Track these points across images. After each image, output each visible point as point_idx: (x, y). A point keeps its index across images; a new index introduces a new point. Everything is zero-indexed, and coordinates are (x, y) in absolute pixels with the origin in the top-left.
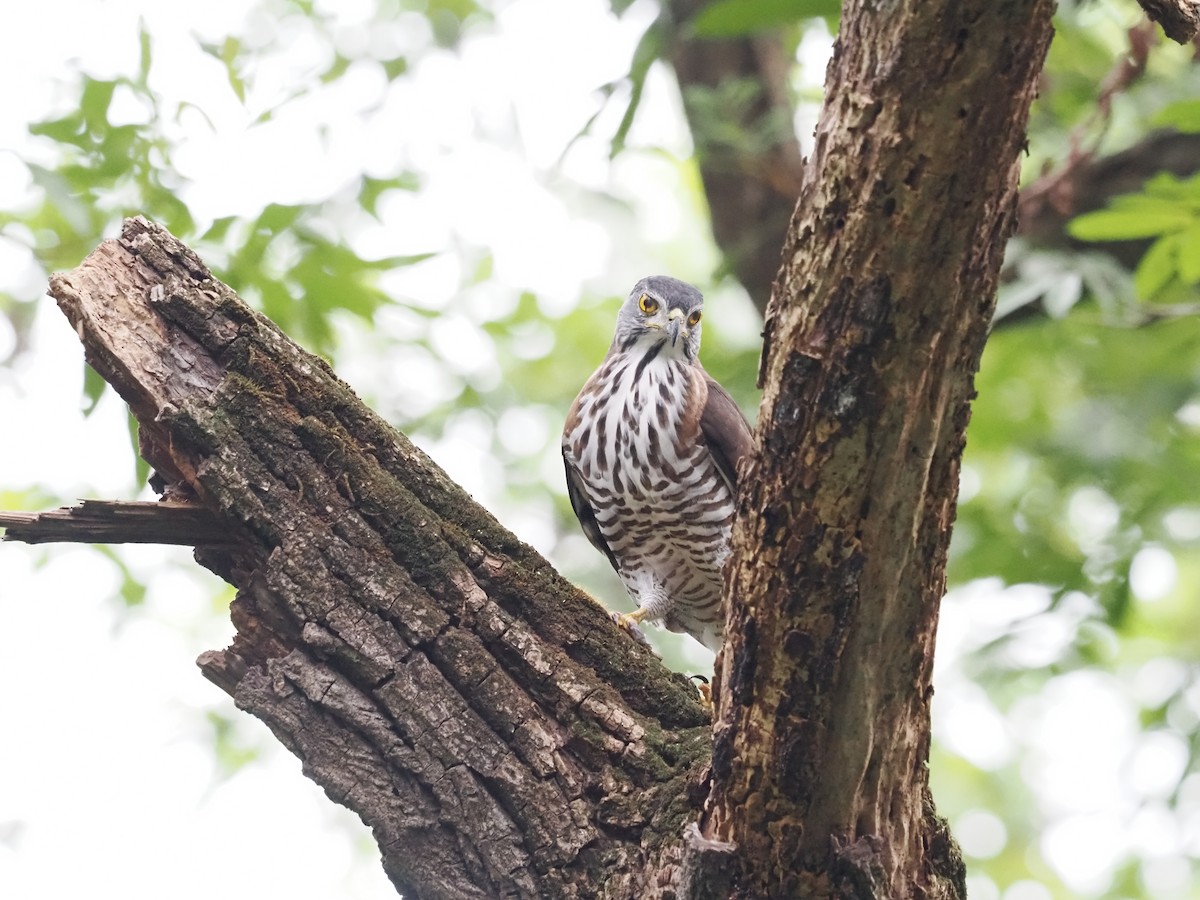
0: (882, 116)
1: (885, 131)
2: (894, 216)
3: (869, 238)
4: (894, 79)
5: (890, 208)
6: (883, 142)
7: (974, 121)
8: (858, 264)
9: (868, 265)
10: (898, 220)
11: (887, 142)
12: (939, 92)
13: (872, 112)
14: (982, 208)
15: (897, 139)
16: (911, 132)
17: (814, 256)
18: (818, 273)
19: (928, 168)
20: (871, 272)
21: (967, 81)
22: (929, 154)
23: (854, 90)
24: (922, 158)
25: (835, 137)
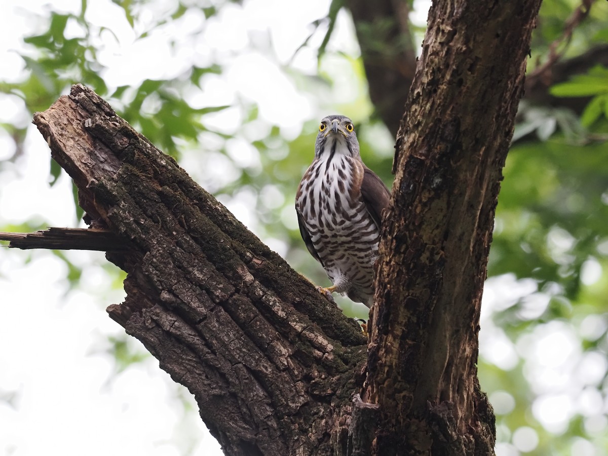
0: (457, 36)
1: (458, 44)
2: (462, 87)
3: (450, 98)
4: (463, 18)
5: (461, 83)
6: (457, 49)
7: (503, 39)
8: (443, 112)
9: (449, 112)
10: (464, 89)
11: (459, 49)
12: (485, 25)
13: (451, 35)
14: (506, 84)
15: (464, 49)
16: (471, 45)
17: (421, 107)
18: (423, 116)
19: (480, 63)
20: (450, 115)
21: (500, 19)
22: (480, 56)
23: (442, 23)
24: (477, 58)
25: (432, 47)
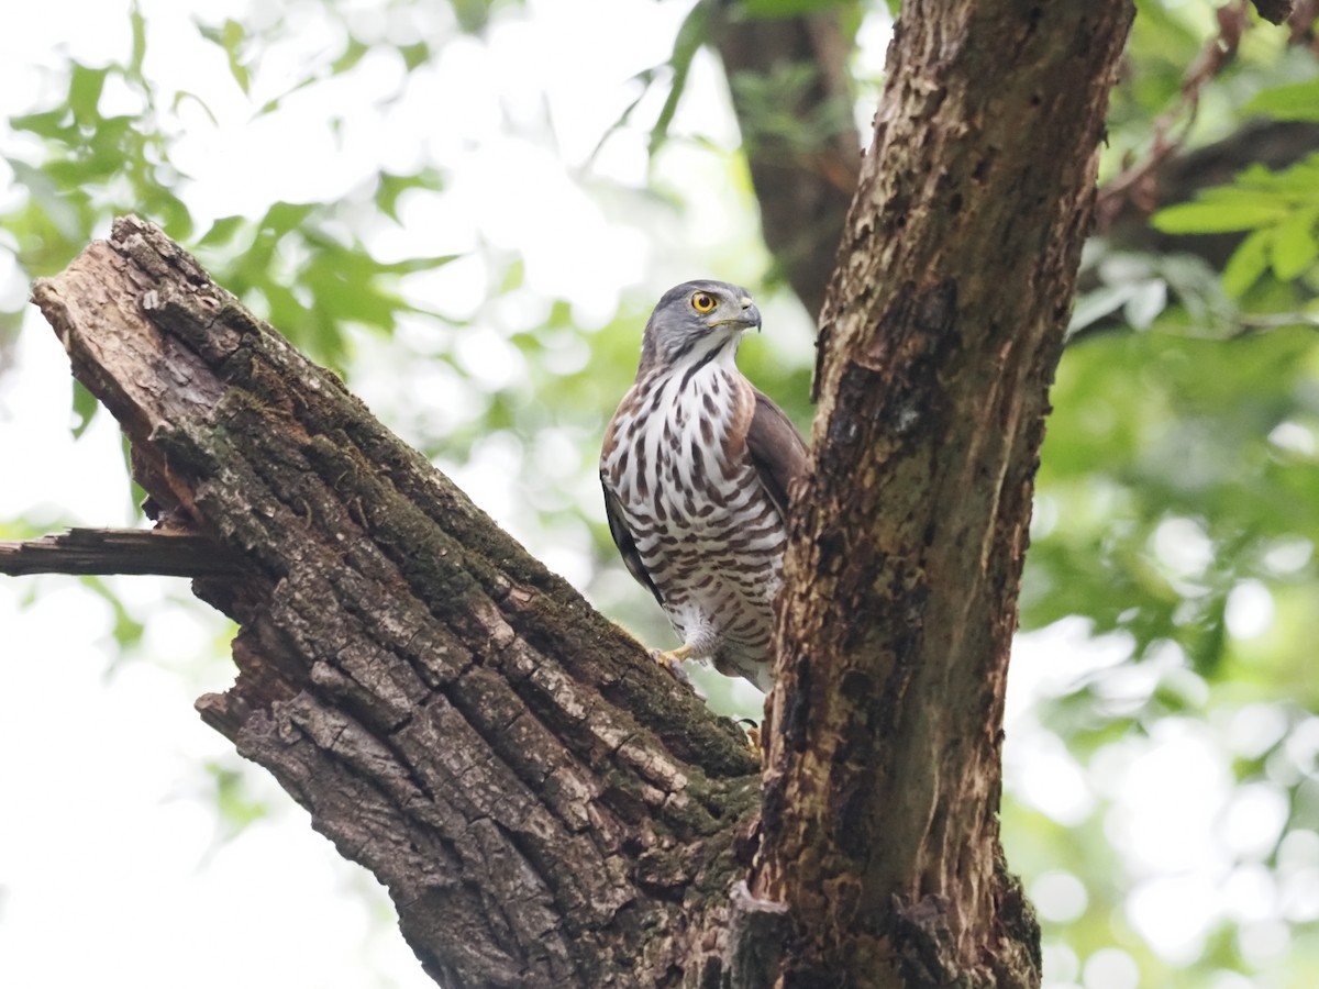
0: (947, 103)
1: (950, 120)
2: (961, 214)
3: (933, 238)
4: (959, 63)
5: (957, 204)
6: (949, 132)
7: (1047, 110)
8: (920, 267)
9: (931, 267)
10: (964, 217)
11: (953, 132)
12: (1009, 77)
13: (936, 100)
14: (1057, 205)
15: (964, 129)
16: (979, 122)
17: (873, 257)
18: (877, 276)
19: (997, 160)
20: (935, 274)
21: (1041, 65)
22: (999, 146)
23: (916, 74)
24: (991, 149)
25: (895, 127)
